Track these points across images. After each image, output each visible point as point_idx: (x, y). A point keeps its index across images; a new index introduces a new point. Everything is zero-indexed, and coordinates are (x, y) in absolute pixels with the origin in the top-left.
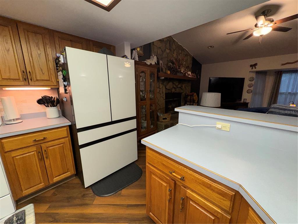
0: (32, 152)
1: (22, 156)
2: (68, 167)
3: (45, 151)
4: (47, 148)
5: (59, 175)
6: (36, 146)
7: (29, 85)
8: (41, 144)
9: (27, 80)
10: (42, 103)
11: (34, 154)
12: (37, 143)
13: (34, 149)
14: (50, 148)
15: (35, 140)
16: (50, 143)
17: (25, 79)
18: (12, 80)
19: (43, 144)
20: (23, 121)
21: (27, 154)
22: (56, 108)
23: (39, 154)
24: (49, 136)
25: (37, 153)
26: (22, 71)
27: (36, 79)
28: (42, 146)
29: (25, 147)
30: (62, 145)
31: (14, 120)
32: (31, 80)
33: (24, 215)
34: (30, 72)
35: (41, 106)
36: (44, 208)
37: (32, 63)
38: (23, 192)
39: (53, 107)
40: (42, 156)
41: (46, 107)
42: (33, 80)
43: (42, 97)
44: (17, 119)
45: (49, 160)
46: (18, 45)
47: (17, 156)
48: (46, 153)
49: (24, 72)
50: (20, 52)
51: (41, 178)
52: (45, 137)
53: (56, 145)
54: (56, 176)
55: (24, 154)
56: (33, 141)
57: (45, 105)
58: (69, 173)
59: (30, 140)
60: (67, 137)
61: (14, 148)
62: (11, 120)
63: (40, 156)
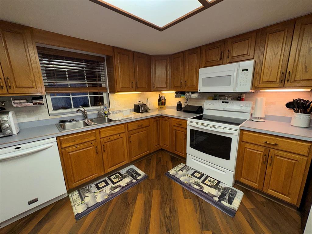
0: (260, 151)
1: (251, 150)
2: (290, 192)
3: (272, 157)
4: (275, 155)
5: (276, 191)
6: (265, 147)
7: (283, 87)
8: (270, 149)
9: (283, 81)
10: (291, 106)
11: (260, 154)
12: (267, 145)
13: (262, 149)
14: (277, 157)
15: (266, 142)
16: (280, 152)
17: (282, 81)
18: (269, 83)
19: (272, 149)
20: (266, 121)
21: (255, 151)
22: (308, 115)
23: (265, 156)
24: (282, 144)
25: (263, 155)
26: (282, 73)
27: (295, 79)
28: (270, 150)
29: (255, 144)
30: (294, 162)
31: (258, 118)
32: (288, 81)
33: (235, 194)
34: (289, 73)
35: (289, 110)
36: (249, 205)
37: (296, 61)
38: (242, 179)
39: (304, 113)
40: (267, 160)
41: (295, 112)
42: (289, 81)
43: (294, 100)
44: (261, 118)
45: (271, 168)
46: (288, 45)
47: (248, 148)
48: (272, 160)
49: (283, 73)
50: (287, 53)
51: (258, 179)
52: (277, 144)
53: (287, 158)
54: (272, 189)
55: (252, 149)
56: (264, 142)
57: (294, 110)
58: (289, 199)
59: (262, 140)
60: (306, 156)
61: (248, 141)
62: (256, 118)
63: (265, 159)
